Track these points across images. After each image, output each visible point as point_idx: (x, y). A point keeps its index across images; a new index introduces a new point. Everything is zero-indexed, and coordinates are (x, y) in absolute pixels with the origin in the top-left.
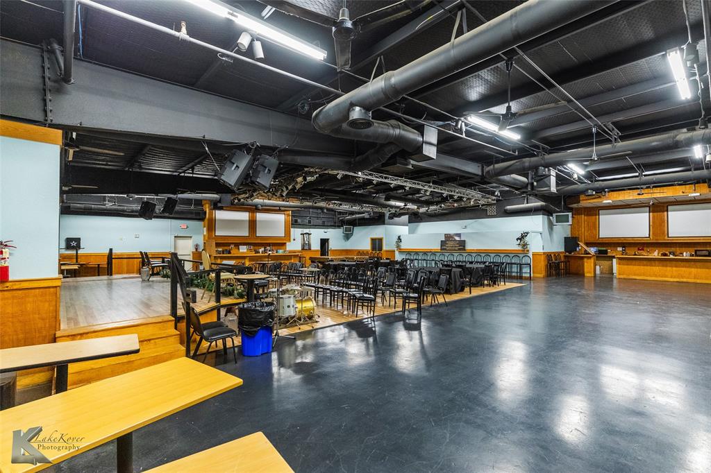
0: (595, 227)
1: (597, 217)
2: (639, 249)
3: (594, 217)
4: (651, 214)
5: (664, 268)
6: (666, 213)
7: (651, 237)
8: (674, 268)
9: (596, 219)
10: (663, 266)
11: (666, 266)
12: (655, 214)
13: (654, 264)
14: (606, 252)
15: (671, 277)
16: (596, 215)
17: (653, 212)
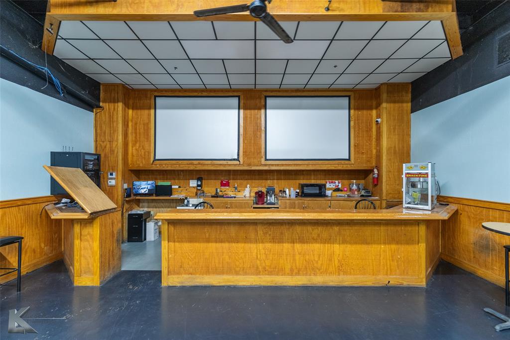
0: (148, 133)
1: (152, 111)
2: (222, 185)
3: (146, 112)
4: (242, 111)
5: (277, 247)
6: (263, 111)
7: (241, 159)
8: (298, 246)
9: (149, 115)
10: (273, 240)
11: (281, 241)
12: (248, 112)
13: (252, 236)
14: (168, 191)
15: (292, 273)
16: (150, 108)
17: (245, 108)
